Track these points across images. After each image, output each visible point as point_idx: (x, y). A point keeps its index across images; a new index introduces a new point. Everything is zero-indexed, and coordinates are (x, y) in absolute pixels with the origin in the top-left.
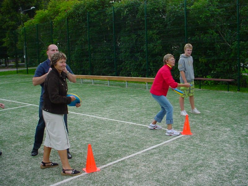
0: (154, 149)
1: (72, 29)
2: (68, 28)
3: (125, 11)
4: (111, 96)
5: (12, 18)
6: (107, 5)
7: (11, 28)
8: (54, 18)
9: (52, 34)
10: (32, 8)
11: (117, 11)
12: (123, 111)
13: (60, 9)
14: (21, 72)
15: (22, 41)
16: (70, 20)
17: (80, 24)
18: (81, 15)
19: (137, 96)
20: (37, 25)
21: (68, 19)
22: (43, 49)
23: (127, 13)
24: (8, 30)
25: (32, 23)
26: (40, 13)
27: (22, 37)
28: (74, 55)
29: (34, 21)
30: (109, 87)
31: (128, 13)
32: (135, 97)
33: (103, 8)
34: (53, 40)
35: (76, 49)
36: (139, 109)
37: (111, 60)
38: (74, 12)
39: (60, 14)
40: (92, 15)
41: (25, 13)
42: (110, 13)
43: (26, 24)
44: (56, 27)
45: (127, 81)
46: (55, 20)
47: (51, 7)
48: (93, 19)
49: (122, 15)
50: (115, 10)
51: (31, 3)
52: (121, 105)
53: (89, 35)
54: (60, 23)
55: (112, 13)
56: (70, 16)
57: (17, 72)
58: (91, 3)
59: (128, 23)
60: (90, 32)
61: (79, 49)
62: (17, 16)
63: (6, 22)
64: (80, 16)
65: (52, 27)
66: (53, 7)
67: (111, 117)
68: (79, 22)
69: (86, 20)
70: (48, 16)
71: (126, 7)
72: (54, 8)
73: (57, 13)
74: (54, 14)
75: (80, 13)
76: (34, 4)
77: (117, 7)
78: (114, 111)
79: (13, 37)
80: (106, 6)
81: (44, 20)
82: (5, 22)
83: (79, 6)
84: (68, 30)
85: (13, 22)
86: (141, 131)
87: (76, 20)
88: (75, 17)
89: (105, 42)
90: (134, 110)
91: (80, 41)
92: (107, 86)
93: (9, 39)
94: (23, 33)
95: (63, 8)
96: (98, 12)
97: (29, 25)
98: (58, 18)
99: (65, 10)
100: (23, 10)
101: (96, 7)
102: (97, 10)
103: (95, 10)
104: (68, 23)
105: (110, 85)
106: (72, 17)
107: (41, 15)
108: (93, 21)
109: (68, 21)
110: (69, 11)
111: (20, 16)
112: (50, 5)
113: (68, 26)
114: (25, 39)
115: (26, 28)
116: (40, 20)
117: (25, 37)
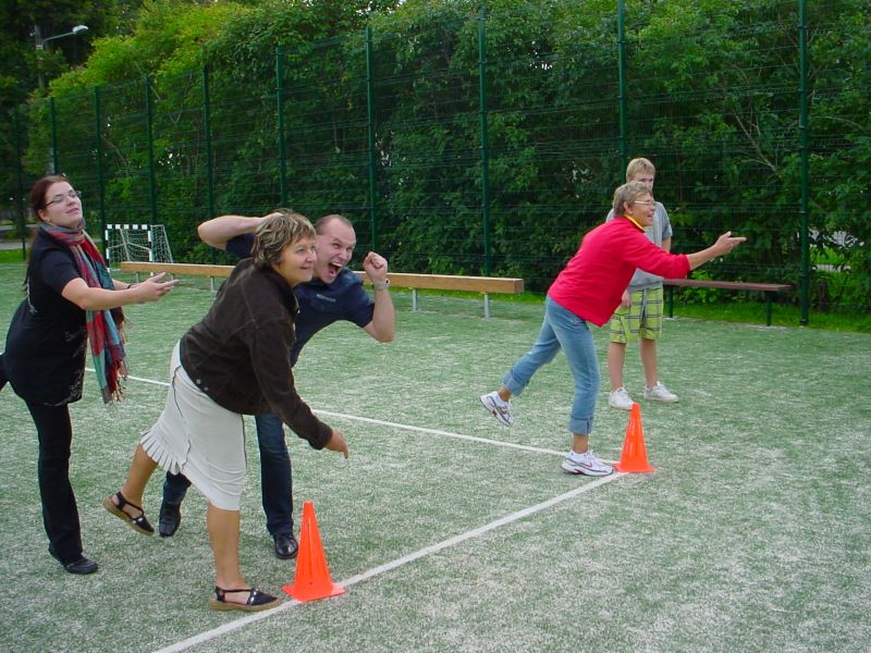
0: (524, 520)
1: (223, 103)
2: (207, 103)
3: (411, 44)
4: (362, 341)
6: (347, 24)
8: (158, 67)
9: (151, 124)
10: (75, 29)
11: (382, 43)
12: (410, 391)
13: (179, 33)
15: (41, 146)
16: (216, 74)
17: (249, 86)
18: (255, 55)
19: (452, 341)
20: (97, 88)
21: (207, 69)
22: (117, 173)
23: (416, 50)
25: (80, 82)
26: (107, 49)
27: (44, 133)
28: (226, 197)
29: (87, 75)
31: (419, 51)
32: (446, 342)
33: (331, 33)
34: (156, 143)
35: (235, 177)
36: (464, 383)
37: (360, 214)
38: (230, 46)
39: (178, 52)
40: (292, 57)
41: (54, 45)
42: (356, 51)
43: (59, 84)
44: (164, 97)
45: (417, 290)
46: (160, 72)
47: (146, 25)
48: (295, 71)
49: (399, 57)
50: (376, 40)
51: (74, 11)
52: (398, 371)
53: (282, 125)
54: (180, 84)
55: (364, 52)
56: (214, 58)
57: (25, 256)
58: (289, 13)
59: (419, 86)
60: (285, 118)
61: (246, 176)
62: (22, 57)
64: (250, 60)
65: (151, 97)
66: (154, 27)
67: (368, 410)
68: (246, 80)
69: (270, 72)
70: (135, 59)
71: (414, 30)
72: (156, 32)
73: (168, 48)
74: (157, 53)
75: (251, 49)
76: (83, 16)
77: (381, 31)
78: (377, 390)
80: (343, 28)
81: (121, 71)
83: (247, 25)
84: (208, 109)
85: (10, 79)
87: (235, 72)
88: (231, 64)
89: (338, 150)
90: (447, 388)
94: (45, 118)
95: (189, 32)
96: (313, 45)
97: (67, 91)
98: (173, 66)
99: (196, 39)
100: (44, 36)
101: (306, 29)
102: (311, 40)
103: (305, 38)
104: (207, 85)
106: (224, 63)
107: (111, 56)
108: (295, 78)
109: (206, 76)
110: (210, 43)
111: (35, 56)
112: (144, 19)
113: (207, 96)
114: (55, 138)
115: (57, 101)
116: (107, 71)
117: (55, 133)
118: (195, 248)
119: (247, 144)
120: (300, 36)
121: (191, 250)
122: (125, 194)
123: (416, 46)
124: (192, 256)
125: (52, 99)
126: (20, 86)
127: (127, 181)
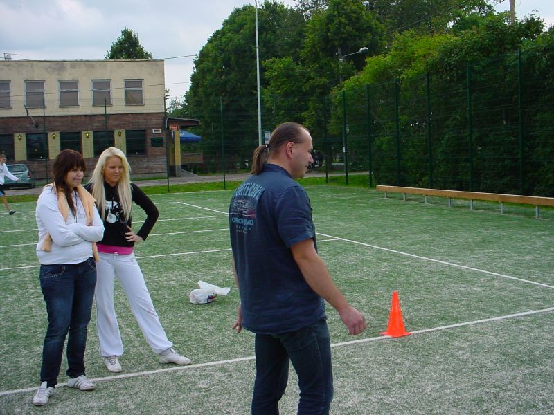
0: (526, 315)
1: (438, 94)
2: (428, 95)
3: (544, 59)
4: (496, 232)
5: (320, 72)
6: (509, 47)
7: (318, 91)
8: (401, 73)
9: (397, 105)
10: (361, 50)
11: (528, 59)
12: (507, 258)
13: (414, 54)
14: (334, 180)
15: (338, 118)
16: (434, 77)
17: (453, 84)
18: (455, 66)
19: (548, 235)
20: (368, 85)
21: (428, 75)
22: (380, 134)
23: (547, 62)
24: (312, 95)
25: (360, 82)
26: (374, 62)
27: (339, 111)
28: (440, 150)
29: (363, 77)
30: (501, 216)
31: (549, 63)
32: (544, 235)
33: (500, 53)
34: (400, 117)
35: (446, 137)
36: (540, 256)
37: (517, 161)
38: (441, 60)
39: (413, 64)
40: (476, 67)
41: (348, 59)
42: (513, 63)
43: (348, 83)
44: (406, 90)
46: (402, 76)
47: (396, 49)
48: (478, 75)
49: (537, 66)
50: (524, 57)
51: (360, 39)
52: (508, 249)
53: (470, 108)
54: (414, 83)
55: (517, 64)
56: (432, 68)
57: (327, 180)
58: (474, 41)
59: (548, 84)
60: (472, 103)
61: (452, 137)
62: (331, 66)
63: (310, 78)
64: (452, 69)
65: (398, 89)
66: (401, 50)
67: (479, 265)
68: (451, 81)
69: (464, 77)
70: (390, 68)
71: (545, 51)
72: (402, 53)
73: (408, 62)
74: (402, 65)
75: (452, 63)
76: (365, 42)
77: (528, 51)
78: (489, 257)
79: (321, 109)
80: (507, 49)
81: (383, 75)
82: (308, 80)
83: (451, 49)
84: (429, 98)
85: (324, 80)
86: (520, 290)
87: (444, 76)
88: (442, 72)
89: (505, 123)
90: (528, 258)
91: (453, 120)
92: (499, 214)
93: (313, 113)
94: (340, 102)
95: (420, 52)
96: (490, 60)
97: (352, 87)
98: (410, 73)
99: (424, 57)
100: (343, 54)
101: (484, 50)
102: (488, 57)
103: (484, 56)
104: (428, 84)
105: (504, 212)
106: (438, 71)
107: (376, 67)
108: (478, 80)
109: (428, 79)
110: (430, 59)
111: (338, 66)
112: (395, 45)
113: (428, 90)
114: (345, 114)
115: (347, 92)
116: (374, 76)
117: (345, 110)
118: (423, 179)
119: (451, 118)
120: (481, 55)
121: (421, 180)
122: (384, 146)
123: (547, 61)
124: (421, 184)
125: (344, 92)
126: (330, 83)
127: (385, 139)
